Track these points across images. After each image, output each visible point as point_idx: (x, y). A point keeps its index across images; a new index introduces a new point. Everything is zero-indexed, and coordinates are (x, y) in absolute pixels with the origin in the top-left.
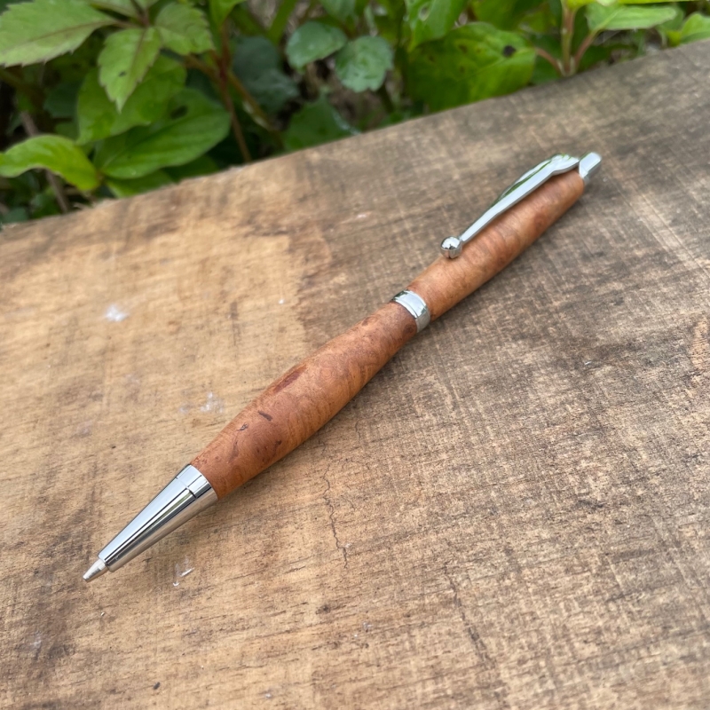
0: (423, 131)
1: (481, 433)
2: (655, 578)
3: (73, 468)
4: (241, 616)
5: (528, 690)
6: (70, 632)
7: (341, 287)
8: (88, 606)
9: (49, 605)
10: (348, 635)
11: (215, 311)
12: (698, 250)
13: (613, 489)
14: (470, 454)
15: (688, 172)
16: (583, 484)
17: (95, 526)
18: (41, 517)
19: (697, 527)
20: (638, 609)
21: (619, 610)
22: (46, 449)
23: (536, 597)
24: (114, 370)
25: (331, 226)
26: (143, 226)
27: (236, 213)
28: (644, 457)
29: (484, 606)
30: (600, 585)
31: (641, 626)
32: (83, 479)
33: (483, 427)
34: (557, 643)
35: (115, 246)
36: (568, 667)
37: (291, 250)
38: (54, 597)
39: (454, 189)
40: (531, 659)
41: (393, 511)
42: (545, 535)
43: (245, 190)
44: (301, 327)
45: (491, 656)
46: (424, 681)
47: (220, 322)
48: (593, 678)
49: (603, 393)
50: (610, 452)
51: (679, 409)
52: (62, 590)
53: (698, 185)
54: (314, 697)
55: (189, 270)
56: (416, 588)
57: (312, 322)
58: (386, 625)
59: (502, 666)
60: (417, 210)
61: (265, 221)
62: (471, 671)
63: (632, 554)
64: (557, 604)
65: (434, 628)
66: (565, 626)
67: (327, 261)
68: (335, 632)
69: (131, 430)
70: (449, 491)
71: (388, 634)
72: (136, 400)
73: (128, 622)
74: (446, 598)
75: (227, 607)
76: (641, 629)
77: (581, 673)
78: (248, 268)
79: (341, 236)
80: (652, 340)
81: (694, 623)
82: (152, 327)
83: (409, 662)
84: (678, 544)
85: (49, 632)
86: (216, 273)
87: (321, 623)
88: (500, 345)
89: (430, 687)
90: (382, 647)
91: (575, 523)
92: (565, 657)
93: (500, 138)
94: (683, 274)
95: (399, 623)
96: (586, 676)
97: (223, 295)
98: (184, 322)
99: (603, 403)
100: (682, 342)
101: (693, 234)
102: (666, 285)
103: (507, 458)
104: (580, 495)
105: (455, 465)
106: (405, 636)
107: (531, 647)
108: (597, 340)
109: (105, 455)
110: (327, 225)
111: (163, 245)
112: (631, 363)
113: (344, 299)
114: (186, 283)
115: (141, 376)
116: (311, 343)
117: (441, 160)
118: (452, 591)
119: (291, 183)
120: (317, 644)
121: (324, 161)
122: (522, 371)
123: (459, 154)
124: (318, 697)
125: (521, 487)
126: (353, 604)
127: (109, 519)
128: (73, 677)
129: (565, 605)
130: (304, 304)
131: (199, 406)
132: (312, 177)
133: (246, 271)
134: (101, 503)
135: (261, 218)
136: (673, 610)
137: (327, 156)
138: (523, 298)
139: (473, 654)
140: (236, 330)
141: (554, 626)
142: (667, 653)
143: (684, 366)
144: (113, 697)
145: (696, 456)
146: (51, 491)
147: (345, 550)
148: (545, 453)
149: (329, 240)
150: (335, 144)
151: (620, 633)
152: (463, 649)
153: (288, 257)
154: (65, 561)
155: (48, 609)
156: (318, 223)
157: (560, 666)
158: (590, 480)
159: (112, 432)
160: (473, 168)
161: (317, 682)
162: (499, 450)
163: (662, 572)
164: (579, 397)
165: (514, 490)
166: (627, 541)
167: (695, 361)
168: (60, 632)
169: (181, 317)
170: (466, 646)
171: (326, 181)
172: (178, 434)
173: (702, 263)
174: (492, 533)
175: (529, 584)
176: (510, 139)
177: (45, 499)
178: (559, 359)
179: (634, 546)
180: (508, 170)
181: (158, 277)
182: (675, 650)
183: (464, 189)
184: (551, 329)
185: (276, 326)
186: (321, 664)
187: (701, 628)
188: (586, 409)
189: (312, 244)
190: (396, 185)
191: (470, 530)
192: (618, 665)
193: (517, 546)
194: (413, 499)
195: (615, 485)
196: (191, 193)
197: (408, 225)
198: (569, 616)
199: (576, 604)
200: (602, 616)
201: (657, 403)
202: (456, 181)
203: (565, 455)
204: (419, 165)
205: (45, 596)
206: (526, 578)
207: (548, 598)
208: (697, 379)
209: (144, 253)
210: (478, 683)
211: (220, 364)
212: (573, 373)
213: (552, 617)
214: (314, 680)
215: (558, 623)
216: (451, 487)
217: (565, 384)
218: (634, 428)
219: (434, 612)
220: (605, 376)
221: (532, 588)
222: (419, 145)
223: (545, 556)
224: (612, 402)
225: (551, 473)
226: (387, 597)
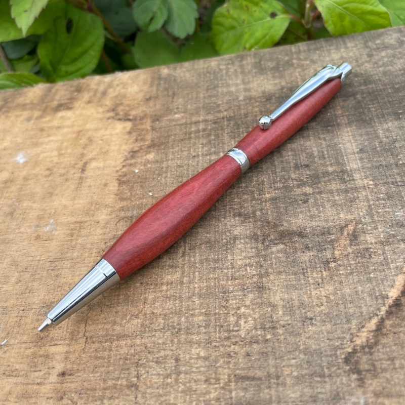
0: (233, 63)
1: (192, 276)
4: (17, 367)
7: (149, 162)
10: (69, 394)
11: (73, 167)
12: (368, 173)
13: (254, 331)
14: (180, 289)
15: (383, 117)
16: (237, 324)
19: (293, 369)
23: (182, 395)
24: (7, 195)
25: (158, 120)
26: (55, 103)
27: (108, 103)
28: (280, 313)
29: (151, 394)
33: (194, 273)
35: (37, 113)
37: (130, 133)
39: (237, 106)
41: (122, 319)
42: (202, 354)
43: (118, 88)
44: (117, 185)
47: (74, 173)
49: (272, 263)
50: (261, 305)
51: (314, 284)
53: (385, 126)
55: (70, 136)
56: (116, 372)
57: (124, 182)
58: (91, 392)
60: (210, 117)
61: (122, 110)
63: (248, 378)
67: (147, 143)
68: (63, 390)
70: (159, 312)
71: (91, 399)
72: (12, 216)
74: (131, 382)
75: (12, 360)
78: (102, 140)
79: (161, 128)
80: (315, 232)
82: (37, 171)
84: (278, 377)
86: (83, 141)
87: (58, 383)
88: (225, 218)
91: (222, 349)
93: (277, 74)
94: (352, 189)
95: (99, 393)
97: (83, 155)
98: (55, 170)
99: (270, 270)
100: (333, 237)
102: (338, 195)
103: (200, 296)
104: (233, 331)
105: (169, 296)
108: (282, 225)
110: (156, 118)
111: (62, 117)
112: (297, 245)
113: (147, 171)
114: (65, 144)
115: (20, 201)
116: (118, 197)
117: (237, 85)
118: (136, 379)
119: (145, 88)
121: (169, 75)
122: (231, 239)
123: (249, 82)
125: (201, 318)
130: (124, 170)
131: (44, 226)
132: (159, 84)
133: (100, 142)
135: (121, 108)
137: (172, 72)
138: (250, 189)
140: (81, 181)
143: (328, 254)
145: (311, 319)
147: (87, 338)
148: (223, 297)
149: (153, 129)
153: (126, 137)
156: (151, 116)
158: (242, 322)
160: (253, 93)
162: (197, 290)
164: (257, 263)
165: (196, 319)
166: (249, 368)
167: (336, 252)
169: (55, 166)
171: (166, 89)
172: (25, 243)
173: (367, 183)
174: (172, 346)
175: (180, 385)
176: (282, 77)
178: (255, 234)
179: (251, 374)
180: (273, 98)
181: (52, 138)
183: (242, 107)
184: (258, 213)
185: (104, 181)
188: (258, 272)
189: (143, 130)
190: (204, 98)
191: (160, 341)
193: (183, 358)
194: (136, 313)
195: (256, 329)
196: (88, 85)
197: (201, 127)
201: (302, 277)
202: (241, 100)
203: (234, 301)
204: (223, 86)
206: (181, 381)
207: (188, 397)
208: (333, 265)
209: (50, 121)
211: (64, 202)
212: (260, 245)
216: (161, 310)
217: (252, 253)
218: (282, 291)
219: (121, 390)
220: (278, 251)
221: (182, 387)
222: (227, 73)
223: (197, 368)
224: (275, 271)
225: (221, 312)
226: (99, 374)
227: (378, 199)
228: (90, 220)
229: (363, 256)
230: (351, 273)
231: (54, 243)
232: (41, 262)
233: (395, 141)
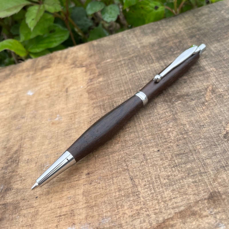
0: (130, 34)
1: (140, 122)
2: (187, 160)
3: (15, 138)
4: (63, 177)
5: (146, 193)
6: (12, 184)
7: (100, 82)
8: (18, 176)
9: (6, 177)
10: (94, 181)
11: (61, 91)
12: (211, 66)
13: (177, 136)
14: (135, 128)
16: (168, 135)
17: (21, 154)
18: (5, 152)
19: (201, 146)
20: (181, 169)
21: (175, 170)
22: (7, 133)
23: (151, 167)
25: (99, 64)
27: (69, 61)
28: (188, 126)
29: (135, 171)
30: (170, 163)
31: (181, 174)
32: (18, 141)
33: (140, 120)
34: (156, 180)
35: (31, 73)
36: (159, 186)
37: (86, 72)
38: (7, 175)
39: (138, 51)
40: (148, 184)
41: (111, 146)
42: (156, 150)
43: (73, 54)
44: (87, 94)
45: (136, 184)
46: (116, 192)
47: (62, 94)
48: (165, 189)
49: (177, 109)
50: (177, 126)
51: (200, 112)
52: (10, 173)
53: (214, 46)
54: (83, 198)
55: (54, 79)
56: (116, 166)
57: (91, 92)
58: (106, 177)
59: (139, 187)
60: (126, 58)
62: (130, 188)
63: (181, 154)
64: (157, 169)
65: (120, 177)
66: (159, 175)
67: (97, 74)
68: (90, 180)
69: (33, 127)
70: (128, 139)
71: (106, 180)
72: (35, 118)
73: (29, 181)
74: (124, 169)
76: (181, 175)
77: (162, 187)
78: (72, 77)
79: (102, 67)
80: (194, 93)
81: (197, 172)
82: (41, 96)
83: (112, 187)
84: (195, 150)
85: (5, 184)
86: (62, 79)
87: (87, 178)
89: (117, 194)
90: (104, 183)
91: (165, 146)
92: (158, 183)
93: (154, 34)
94: (206, 73)
95: (110, 177)
96: (164, 188)
97: (64, 86)
98: (51, 95)
99: (177, 112)
100: (203, 93)
101: (211, 61)
102: (200, 76)
103: (147, 129)
104: (167, 138)
105: (131, 132)
106: (111, 180)
107: (148, 181)
109: (25, 134)
110: (97, 63)
111: (46, 72)
112: (187, 100)
113: (101, 85)
114: (53, 83)
115: (37, 111)
116: (90, 99)
117: (135, 42)
118: (126, 167)
119: (87, 52)
120: (85, 184)
122: (154, 104)
123: (141, 40)
124: (84, 198)
125: (150, 137)
126: (97, 172)
127: (25, 152)
128: (12, 196)
129: (159, 169)
130: (89, 87)
131: (54, 119)
132: (94, 49)
133: (71, 79)
134: (23, 148)
135: (77, 62)
136: (192, 169)
137: (99, 43)
139: (131, 184)
140: (67, 96)
141: (156, 175)
142: (188, 181)
143: (203, 100)
144: (23, 201)
145: (203, 126)
146: (8, 145)
147: (95, 157)
148: (158, 127)
149: (98, 68)
150: (102, 39)
151: (175, 176)
152: (128, 183)
153: (85, 74)
154: (11, 165)
155: (6, 178)
156: (95, 63)
157: (156, 186)
158: (171, 134)
159: (27, 127)
160: (144, 44)
161: (84, 194)
162: (144, 127)
163: (189, 159)
164: (170, 110)
165: (148, 138)
166: (180, 150)
167: (206, 98)
168: (9, 184)
169: (51, 93)
170: (129, 182)
171: (99, 50)
172: (47, 127)
173: (212, 69)
174: (140, 150)
175: (149, 164)
176: (157, 35)
177: (6, 147)
178: (165, 100)
179: (182, 152)
180: (155, 44)
181: (44, 82)
182: (190, 180)
183: (141, 51)
185: (80, 94)
186: (86, 189)
187: (199, 174)
188: (172, 114)
189: (92, 69)
190: (120, 50)
191: (133, 150)
192: (173, 185)
193: (147, 153)
194: (117, 142)
195: (178, 135)
196: (56, 56)
197: (123, 62)
198: (160, 172)
199: (163, 169)
200: (170, 172)
201: (193, 111)
202: (139, 48)
203: (164, 127)
204: (128, 44)
205: (5, 175)
206: (149, 162)
207: (155, 167)
208: (206, 103)
210: (132, 192)
211: (62, 106)
212: (169, 103)
213: (155, 172)
214: (83, 193)
215: (157, 174)
216: (129, 138)
217: (166, 107)
218: (186, 118)
219: (120, 173)
220: (179, 104)
221: (150, 165)
222: (128, 38)
223: (155, 156)
224: (180, 111)
225: (159, 132)
226: (107, 169)
227: (220, 74)
228: (79, 111)
229: (220, 97)
230: (216, 105)
231: (63, 124)
232: (59, 133)
233: (220, 51)
